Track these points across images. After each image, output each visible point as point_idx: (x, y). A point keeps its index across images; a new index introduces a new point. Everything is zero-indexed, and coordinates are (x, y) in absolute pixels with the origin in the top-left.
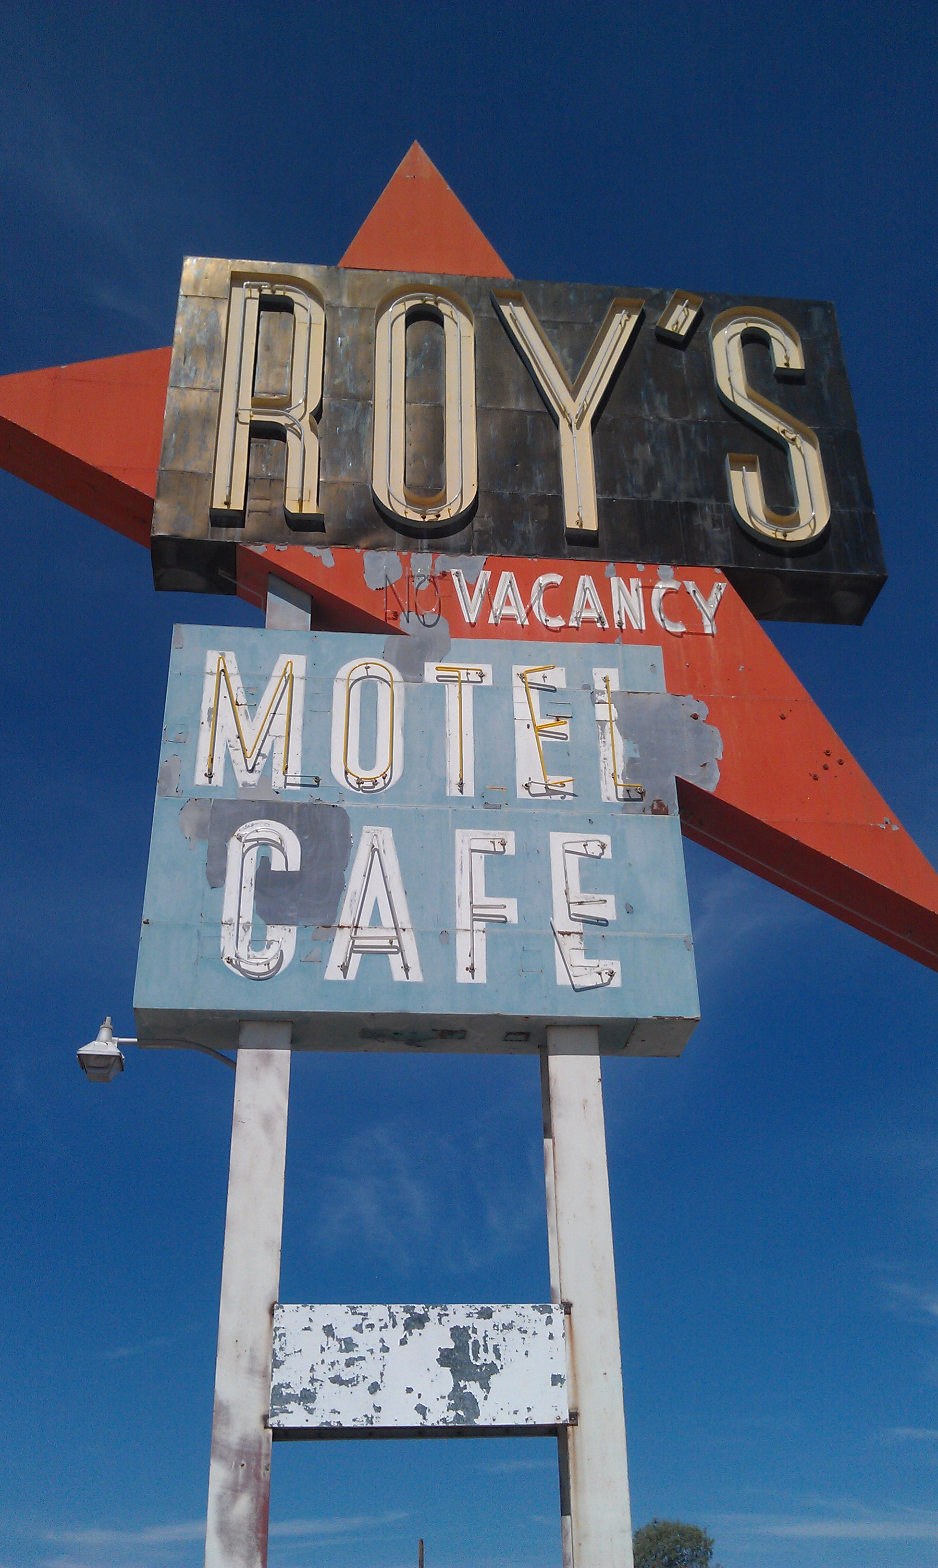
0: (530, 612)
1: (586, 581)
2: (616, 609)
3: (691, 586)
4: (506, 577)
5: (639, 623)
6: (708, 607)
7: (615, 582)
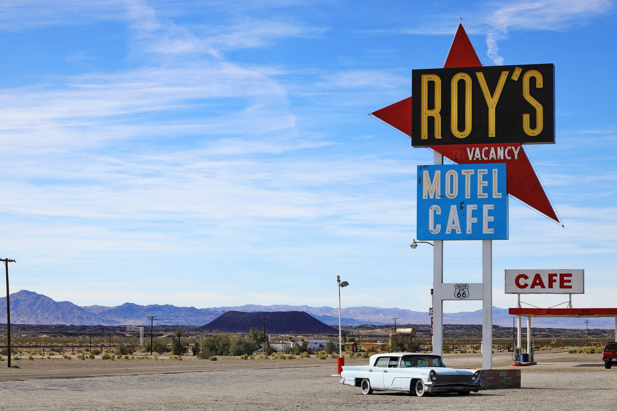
0: (481, 157)
1: (493, 148)
2: (498, 154)
3: (513, 148)
4: (478, 149)
5: (502, 158)
6: (516, 153)
7: (499, 148)
